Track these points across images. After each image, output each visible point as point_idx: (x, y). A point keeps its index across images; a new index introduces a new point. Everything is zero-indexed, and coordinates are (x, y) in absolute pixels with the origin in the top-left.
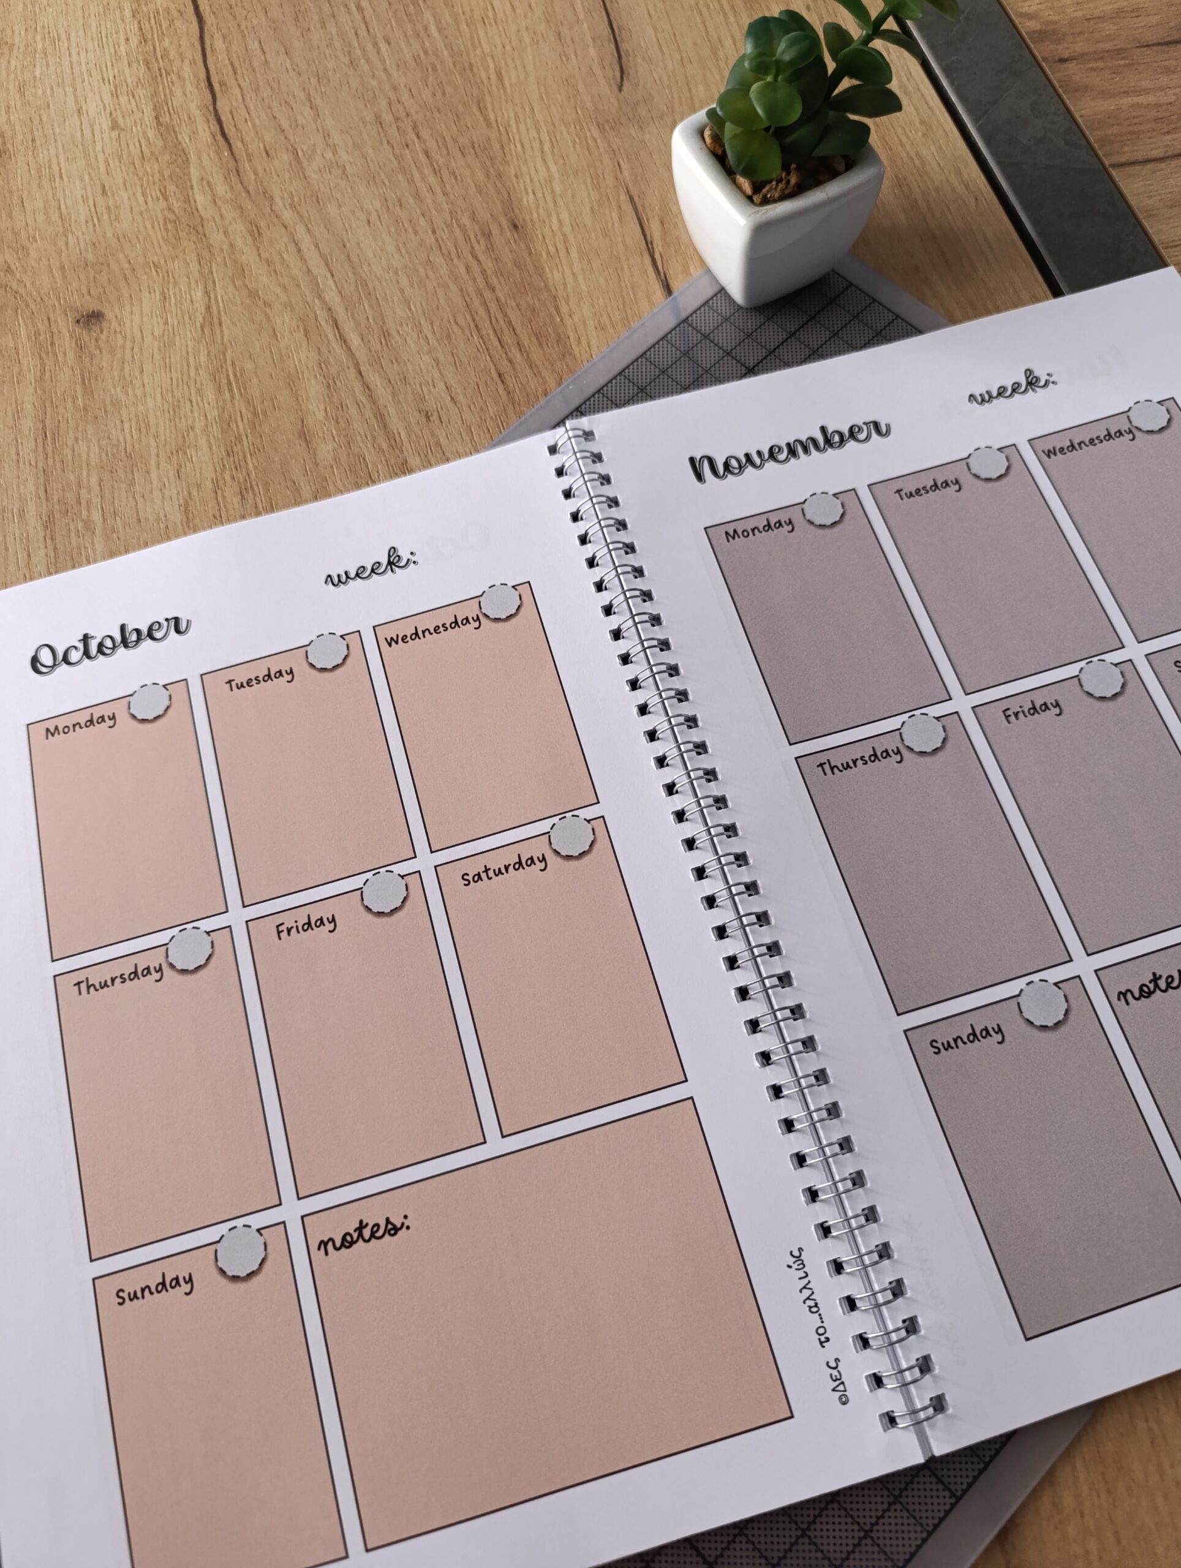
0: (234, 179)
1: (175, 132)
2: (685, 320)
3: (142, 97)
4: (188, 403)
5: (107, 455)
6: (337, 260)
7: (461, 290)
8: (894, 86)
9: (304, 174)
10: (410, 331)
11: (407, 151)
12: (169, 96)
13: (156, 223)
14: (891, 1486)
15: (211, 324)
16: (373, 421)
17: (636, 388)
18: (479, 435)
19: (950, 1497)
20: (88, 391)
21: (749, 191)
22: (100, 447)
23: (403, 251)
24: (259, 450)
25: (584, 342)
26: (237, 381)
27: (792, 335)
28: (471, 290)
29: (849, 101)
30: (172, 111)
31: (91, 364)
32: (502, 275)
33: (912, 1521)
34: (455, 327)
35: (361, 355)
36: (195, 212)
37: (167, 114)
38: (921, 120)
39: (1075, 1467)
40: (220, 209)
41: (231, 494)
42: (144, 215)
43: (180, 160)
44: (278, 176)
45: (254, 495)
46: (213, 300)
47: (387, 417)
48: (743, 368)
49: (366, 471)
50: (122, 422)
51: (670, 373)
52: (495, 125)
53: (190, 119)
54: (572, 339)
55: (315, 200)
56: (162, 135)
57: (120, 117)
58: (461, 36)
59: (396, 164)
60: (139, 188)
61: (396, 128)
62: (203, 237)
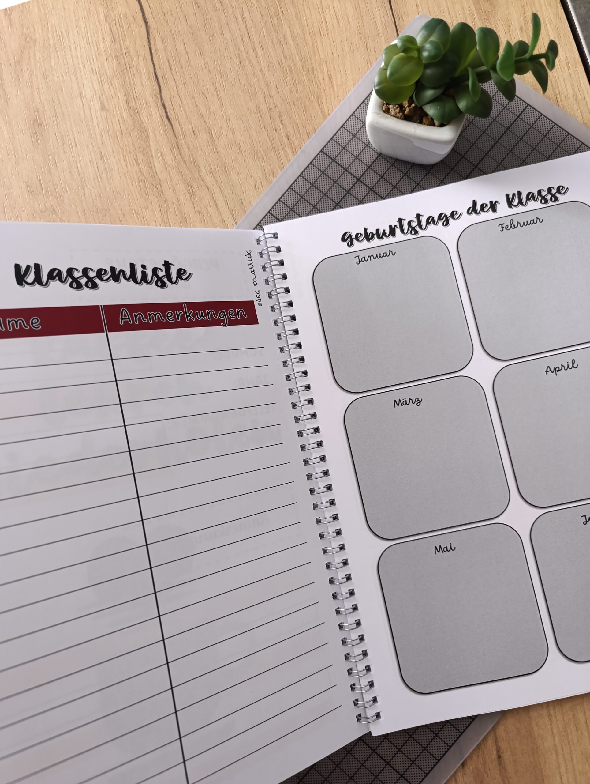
0: (176, 151)
1: (139, 114)
3: (117, 85)
9: (216, 149)
11: (276, 134)
12: (133, 86)
30: (135, 98)
36: (155, 174)
37: (133, 100)
40: (169, 174)
42: (127, 176)
43: (143, 136)
44: (201, 150)
53: (147, 104)
55: (223, 169)
56: (131, 116)
57: (105, 100)
58: (306, 44)
59: (270, 144)
60: (121, 155)
61: (269, 117)
62: (161, 194)
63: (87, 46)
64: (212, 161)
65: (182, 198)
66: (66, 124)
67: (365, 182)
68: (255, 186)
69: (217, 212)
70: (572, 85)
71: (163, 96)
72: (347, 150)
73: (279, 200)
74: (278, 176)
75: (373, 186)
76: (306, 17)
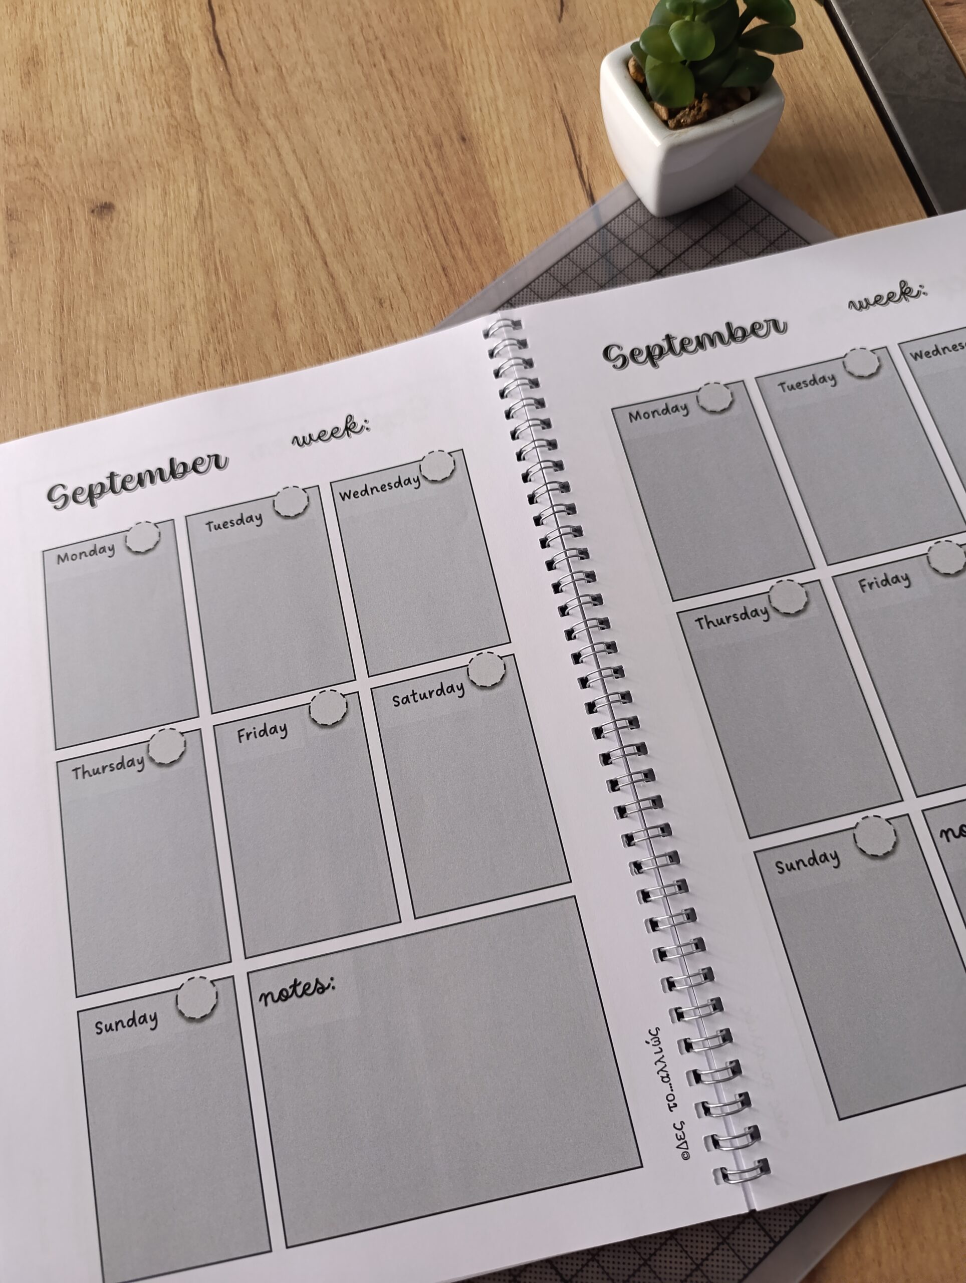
0: (227, 90)
1: (180, 49)
2: (605, 226)
3: (153, 17)
4: (181, 285)
5: (113, 327)
6: (311, 164)
7: (415, 194)
8: (798, 26)
9: (286, 88)
10: (370, 227)
11: (374, 69)
12: (176, 17)
13: (161, 130)
14: (720, 1229)
15: (203, 217)
16: (335, 306)
17: (559, 284)
18: (424, 321)
19: (770, 1242)
20: (99, 272)
21: (665, 116)
22: (107, 320)
23: (367, 158)
24: (238, 328)
25: (517, 242)
26: (222, 267)
27: (697, 242)
28: (423, 194)
29: (757, 39)
30: (177, 30)
31: (103, 248)
32: (450, 181)
33: (736, 1259)
34: (407, 225)
35: (328, 248)
36: (194, 119)
37: (174, 33)
38: (820, 54)
39: (877, 1224)
40: (214, 117)
41: (213, 363)
42: (151, 120)
43: (183, 74)
44: (265, 89)
45: (233, 366)
46: (205, 196)
47: (347, 303)
48: (653, 270)
49: (327, 349)
50: (126, 299)
51: (589, 273)
52: (451, 51)
53: (193, 37)
54: (507, 239)
55: (294, 111)
56: (168, 51)
57: (134, 34)
59: (365, 82)
60: (148, 97)
61: (366, 51)
62: (199, 141)
64: (279, 102)
65: (229, 146)
66: (74, 62)
69: (279, 163)
71: (217, 28)
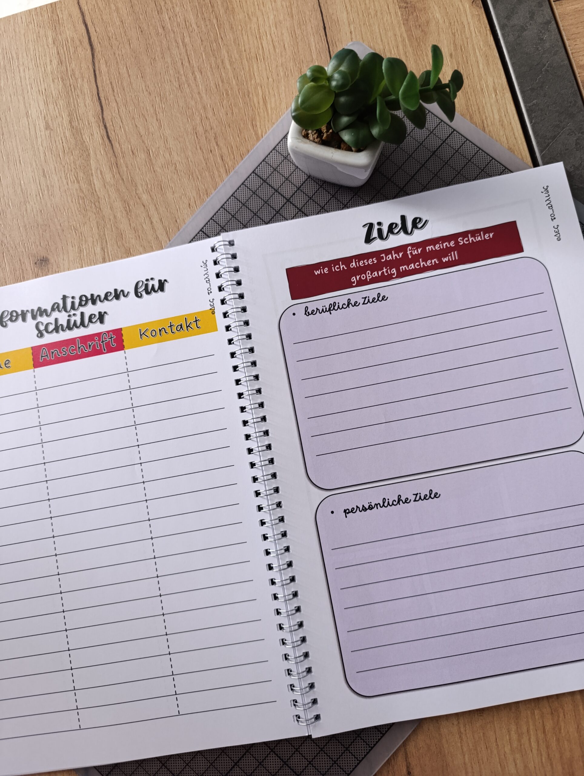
0: (115, 169)
1: (81, 134)
3: (62, 106)
9: (153, 168)
11: (211, 155)
12: (76, 106)
13: (74, 200)
30: (79, 118)
36: (94, 192)
37: (76, 120)
40: (108, 191)
42: (67, 192)
43: (85, 155)
44: (139, 169)
55: (160, 188)
56: (74, 135)
57: (50, 120)
58: (243, 68)
59: (205, 164)
60: (63, 173)
61: (205, 138)
62: (99, 210)
63: (35, 68)
64: (149, 180)
65: (119, 215)
66: (12, 142)
67: (294, 202)
68: (189, 204)
69: (152, 229)
70: (499, 111)
71: (104, 116)
72: (277, 171)
73: (211, 219)
74: (211, 196)
75: (302, 207)
76: (244, 42)
